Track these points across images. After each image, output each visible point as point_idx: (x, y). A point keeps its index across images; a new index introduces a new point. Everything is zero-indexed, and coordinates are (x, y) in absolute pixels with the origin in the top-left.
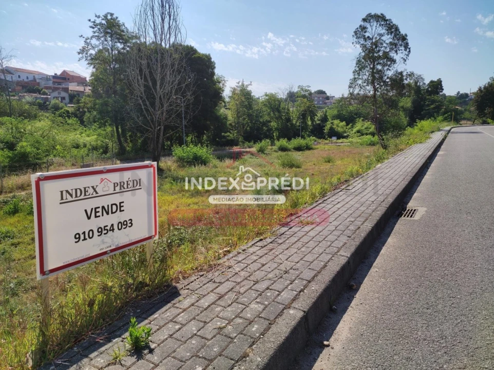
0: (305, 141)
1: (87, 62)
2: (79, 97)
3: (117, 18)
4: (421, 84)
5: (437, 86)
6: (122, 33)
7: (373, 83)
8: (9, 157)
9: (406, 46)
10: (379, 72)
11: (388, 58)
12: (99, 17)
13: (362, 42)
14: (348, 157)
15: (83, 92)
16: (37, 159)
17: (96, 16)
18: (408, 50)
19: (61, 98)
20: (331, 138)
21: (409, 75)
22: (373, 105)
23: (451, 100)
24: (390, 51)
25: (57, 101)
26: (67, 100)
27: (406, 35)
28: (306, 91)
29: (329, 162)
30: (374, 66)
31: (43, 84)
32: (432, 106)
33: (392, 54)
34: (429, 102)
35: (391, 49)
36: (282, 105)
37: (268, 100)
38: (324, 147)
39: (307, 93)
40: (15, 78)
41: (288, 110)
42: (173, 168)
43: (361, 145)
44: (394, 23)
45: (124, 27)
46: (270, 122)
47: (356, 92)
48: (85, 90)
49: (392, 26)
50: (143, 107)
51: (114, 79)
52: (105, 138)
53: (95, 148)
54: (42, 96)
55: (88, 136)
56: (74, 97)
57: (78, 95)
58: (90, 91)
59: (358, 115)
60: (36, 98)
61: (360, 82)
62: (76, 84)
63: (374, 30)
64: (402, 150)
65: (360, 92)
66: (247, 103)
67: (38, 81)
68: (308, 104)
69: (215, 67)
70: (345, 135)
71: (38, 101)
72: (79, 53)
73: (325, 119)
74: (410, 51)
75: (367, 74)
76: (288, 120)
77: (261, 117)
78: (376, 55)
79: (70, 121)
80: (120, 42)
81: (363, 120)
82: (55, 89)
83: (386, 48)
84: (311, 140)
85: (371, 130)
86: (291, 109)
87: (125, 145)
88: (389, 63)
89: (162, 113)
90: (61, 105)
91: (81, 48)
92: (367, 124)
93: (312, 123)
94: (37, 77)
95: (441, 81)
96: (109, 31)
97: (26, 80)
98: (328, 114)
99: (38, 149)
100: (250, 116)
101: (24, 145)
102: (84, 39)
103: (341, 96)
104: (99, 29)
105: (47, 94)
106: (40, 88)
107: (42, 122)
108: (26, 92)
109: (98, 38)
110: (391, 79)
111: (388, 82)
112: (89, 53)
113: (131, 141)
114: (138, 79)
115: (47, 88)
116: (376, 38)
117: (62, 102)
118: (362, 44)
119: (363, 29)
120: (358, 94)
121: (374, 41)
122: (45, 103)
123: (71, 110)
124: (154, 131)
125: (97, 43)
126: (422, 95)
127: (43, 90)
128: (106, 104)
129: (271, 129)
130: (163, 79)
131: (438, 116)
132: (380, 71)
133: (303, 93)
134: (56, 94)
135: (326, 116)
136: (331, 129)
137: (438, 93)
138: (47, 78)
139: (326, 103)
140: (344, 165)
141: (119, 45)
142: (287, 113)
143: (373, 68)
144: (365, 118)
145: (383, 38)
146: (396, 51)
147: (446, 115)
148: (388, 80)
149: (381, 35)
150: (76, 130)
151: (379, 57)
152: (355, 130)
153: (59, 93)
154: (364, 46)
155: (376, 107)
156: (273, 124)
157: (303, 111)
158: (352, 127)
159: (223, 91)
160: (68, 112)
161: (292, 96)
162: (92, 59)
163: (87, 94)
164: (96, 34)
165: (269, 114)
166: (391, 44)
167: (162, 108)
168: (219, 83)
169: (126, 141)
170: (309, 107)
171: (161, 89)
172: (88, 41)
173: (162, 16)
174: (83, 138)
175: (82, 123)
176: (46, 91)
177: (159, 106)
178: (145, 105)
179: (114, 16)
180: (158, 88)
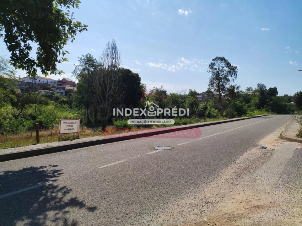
1: (76, 77)
2: (70, 93)
4: (264, 89)
5: (274, 91)
6: (94, 64)
8: (34, 123)
15: (73, 90)
16: (47, 125)
17: (82, 56)
18: (236, 75)
19: (61, 93)
24: (227, 75)
25: (58, 95)
26: (64, 94)
31: (52, 85)
32: (271, 102)
34: (269, 100)
36: (180, 100)
37: (171, 97)
39: (193, 94)
40: (37, 82)
45: (95, 61)
48: (74, 89)
49: (228, 63)
50: (99, 101)
51: (88, 86)
52: (81, 115)
54: (51, 92)
55: (73, 114)
56: (68, 93)
57: (70, 91)
58: (76, 90)
60: (47, 93)
62: (69, 85)
67: (49, 83)
68: (194, 99)
69: (141, 80)
71: (48, 94)
72: (72, 73)
73: (205, 108)
79: (64, 106)
80: (93, 68)
82: (58, 88)
87: (91, 119)
88: (226, 81)
90: (60, 97)
91: (74, 71)
93: (197, 110)
94: (49, 81)
95: (276, 88)
96: (88, 63)
97: (43, 83)
99: (48, 120)
101: (41, 118)
102: (75, 66)
104: (83, 62)
105: (53, 91)
106: (50, 87)
107: (50, 107)
108: (42, 89)
109: (82, 66)
111: (227, 90)
112: (77, 73)
113: (94, 117)
114: (98, 87)
115: (53, 87)
117: (61, 95)
118: (212, 72)
119: (213, 64)
122: (52, 95)
123: (65, 99)
124: (104, 112)
126: (265, 96)
127: (52, 88)
128: (83, 98)
130: (111, 87)
134: (58, 91)
135: (206, 106)
136: (209, 113)
137: (275, 95)
138: (54, 82)
145: (224, 69)
146: (231, 75)
149: (223, 67)
150: (67, 110)
153: (60, 90)
157: (191, 103)
160: (63, 100)
162: (78, 76)
163: (75, 91)
164: (82, 64)
166: (229, 71)
167: (109, 101)
168: (143, 87)
169: (91, 117)
170: (194, 101)
171: (109, 92)
172: (77, 67)
173: (112, 59)
174: (70, 115)
175: (71, 107)
176: (53, 89)
177: (107, 100)
178: (101, 100)
179: (91, 55)
180: (108, 91)
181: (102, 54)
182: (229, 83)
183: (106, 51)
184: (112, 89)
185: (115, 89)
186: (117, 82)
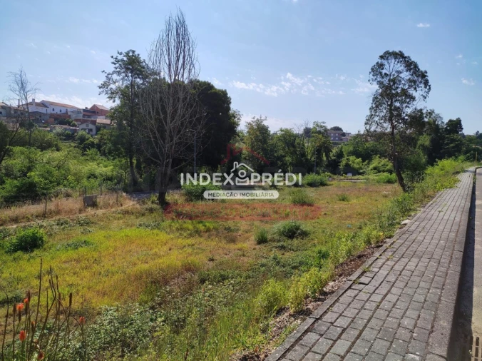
0: (319, 177)
1: (107, 96)
3: (138, 55)
4: (439, 123)
5: (456, 125)
6: (142, 69)
7: (390, 120)
8: (16, 186)
9: (426, 83)
10: (397, 109)
11: (406, 95)
12: (121, 54)
13: (379, 79)
14: (363, 195)
15: (109, 125)
17: (118, 53)
18: (428, 87)
19: (89, 129)
20: (346, 174)
21: (429, 113)
22: (391, 142)
23: (470, 139)
24: (409, 88)
25: (84, 133)
26: (94, 131)
27: (426, 72)
28: (322, 127)
29: (343, 200)
30: (392, 102)
31: (74, 116)
32: (452, 145)
33: (411, 92)
34: (448, 140)
35: (410, 86)
36: (298, 140)
37: (282, 135)
38: (339, 184)
39: (322, 130)
40: (50, 111)
41: (303, 145)
42: (179, 202)
43: (378, 182)
44: (413, 60)
45: (144, 64)
46: (285, 156)
47: (372, 129)
49: (411, 63)
50: (152, 140)
52: (120, 169)
53: (109, 179)
54: (71, 128)
55: (106, 166)
56: (100, 129)
58: (116, 124)
59: (375, 152)
60: (66, 129)
61: (376, 119)
62: (104, 117)
63: (392, 67)
64: (430, 197)
65: (377, 130)
66: (261, 138)
67: (69, 114)
68: (323, 140)
69: (230, 103)
70: (361, 171)
71: (67, 132)
72: (100, 88)
73: (340, 155)
74: (430, 89)
75: (385, 111)
76: (303, 155)
77: (276, 151)
78: (393, 92)
79: (90, 152)
80: (139, 78)
81: (380, 157)
82: (83, 122)
83: (404, 85)
84: (325, 176)
85: (388, 167)
86: (306, 145)
87: (138, 176)
88: (408, 100)
89: (172, 146)
90: (87, 136)
91: (103, 83)
92: (384, 161)
93: (327, 158)
94: (69, 110)
95: (460, 121)
96: (130, 67)
97: (59, 113)
98: (343, 150)
99: (46, 179)
100: (264, 150)
101: (35, 176)
102: (106, 75)
103: (357, 133)
104: (120, 65)
105: (75, 126)
106: (70, 120)
108: (57, 124)
109: (119, 73)
110: (409, 116)
111: (407, 120)
112: (109, 87)
114: (149, 111)
115: (76, 120)
116: (394, 75)
117: (88, 133)
118: (379, 81)
119: (381, 66)
120: (375, 131)
121: (392, 78)
122: (73, 134)
123: (96, 141)
124: (163, 164)
125: (118, 78)
126: (441, 134)
127: (73, 122)
129: (286, 164)
131: (459, 156)
132: (399, 108)
133: (318, 129)
134: (84, 126)
135: (341, 152)
136: (347, 165)
137: (457, 132)
138: (78, 111)
139: (342, 140)
140: (360, 204)
141: (138, 80)
142: (302, 148)
143: (391, 105)
144: (383, 155)
145: (401, 75)
146: (415, 89)
147: (469, 154)
148: (406, 118)
149: (399, 72)
150: (94, 160)
151: (397, 94)
152: (371, 167)
153: (87, 126)
154: (380, 83)
155: (395, 145)
156: (288, 159)
157: (318, 146)
158: (369, 164)
159: (238, 125)
160: (93, 143)
161: (308, 132)
162: (112, 93)
163: (112, 127)
164: (118, 70)
165: (284, 149)
166: (410, 81)
167: (172, 141)
168: (235, 117)
169: (139, 173)
170: (324, 143)
171: (171, 122)
172: (110, 76)
173: (177, 52)
174: (100, 169)
175: (104, 154)
176: (76, 123)
177: (168, 139)
178: (155, 137)
179: (136, 53)
180: (169, 120)
181: (156, 40)
182: (415, 103)
183: (165, 35)
184: (178, 114)
185: (184, 116)
186: (188, 100)
